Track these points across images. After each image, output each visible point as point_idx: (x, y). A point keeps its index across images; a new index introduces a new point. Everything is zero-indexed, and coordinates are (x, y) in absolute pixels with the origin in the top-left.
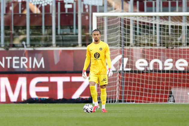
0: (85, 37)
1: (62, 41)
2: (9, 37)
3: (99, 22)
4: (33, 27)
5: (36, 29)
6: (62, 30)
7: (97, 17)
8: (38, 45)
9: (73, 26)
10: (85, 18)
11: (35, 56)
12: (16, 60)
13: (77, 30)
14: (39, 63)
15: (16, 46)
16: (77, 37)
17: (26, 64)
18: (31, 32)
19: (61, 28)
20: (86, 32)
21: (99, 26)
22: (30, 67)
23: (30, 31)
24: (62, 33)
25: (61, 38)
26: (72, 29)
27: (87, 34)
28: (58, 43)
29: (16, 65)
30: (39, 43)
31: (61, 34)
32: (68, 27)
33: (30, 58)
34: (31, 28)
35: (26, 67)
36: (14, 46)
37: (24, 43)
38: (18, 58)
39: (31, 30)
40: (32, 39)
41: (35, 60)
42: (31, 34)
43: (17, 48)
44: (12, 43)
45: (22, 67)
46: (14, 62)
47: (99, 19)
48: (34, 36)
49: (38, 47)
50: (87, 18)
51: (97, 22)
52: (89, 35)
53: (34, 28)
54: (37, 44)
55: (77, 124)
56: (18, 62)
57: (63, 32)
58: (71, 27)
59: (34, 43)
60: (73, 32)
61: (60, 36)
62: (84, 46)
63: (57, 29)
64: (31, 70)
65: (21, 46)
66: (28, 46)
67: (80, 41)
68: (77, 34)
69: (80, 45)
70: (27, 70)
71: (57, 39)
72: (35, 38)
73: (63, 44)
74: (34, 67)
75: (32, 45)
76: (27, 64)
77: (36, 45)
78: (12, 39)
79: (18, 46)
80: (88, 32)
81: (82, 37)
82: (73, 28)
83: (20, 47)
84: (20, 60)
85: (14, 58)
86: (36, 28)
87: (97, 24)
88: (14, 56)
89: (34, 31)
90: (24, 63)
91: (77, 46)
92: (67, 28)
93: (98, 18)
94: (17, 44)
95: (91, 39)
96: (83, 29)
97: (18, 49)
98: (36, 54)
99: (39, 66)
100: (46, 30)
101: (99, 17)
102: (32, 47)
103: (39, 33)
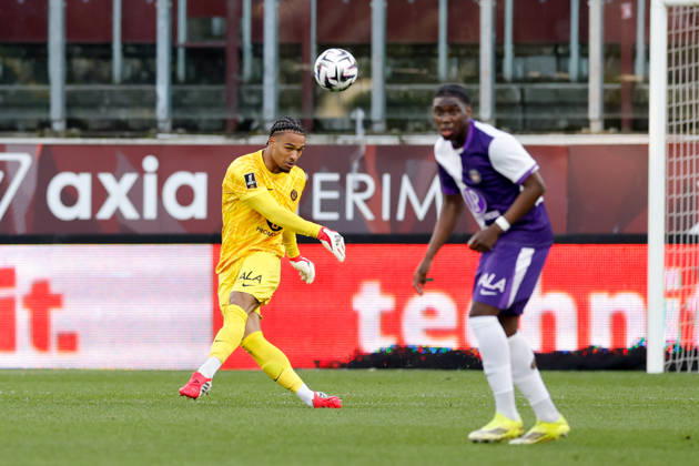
0: (617, 92)
1: (520, 108)
2: (295, 87)
3: (677, 27)
4: (398, 46)
5: (413, 56)
6: (520, 60)
7: (670, 9)
8: (418, 125)
9: (567, 43)
10: (620, 12)
11: (404, 172)
12: (326, 186)
13: (584, 62)
14: (421, 201)
15: (326, 126)
16: (585, 93)
17: (367, 201)
18: (389, 71)
19: (517, 54)
20: (620, 73)
21: (677, 46)
22: (386, 215)
23: (386, 64)
24: (520, 74)
25: (518, 97)
26: (562, 57)
27: (628, 78)
28: (503, 116)
29: (327, 205)
30: (422, 116)
31: (515, 80)
32: (549, 50)
33: (387, 179)
34: (391, 51)
35: (369, 215)
36: (317, 127)
37: (360, 115)
38: (335, 177)
39: (392, 61)
40: (392, 96)
41: (406, 187)
42: (392, 79)
43: (332, 136)
44: (308, 116)
45: (350, 215)
46: (318, 195)
47: (678, 17)
48: (404, 88)
49: (418, 131)
50: (627, 11)
51: (669, 28)
52: (634, 83)
53: (403, 50)
54: (415, 121)
55: (576, 458)
56: (334, 195)
57: (525, 70)
58: (561, 50)
59: (403, 115)
60: (566, 71)
61: (515, 87)
62: (612, 130)
63: (498, 56)
64: (386, 230)
65: (347, 126)
66: (379, 127)
67: (595, 111)
68: (584, 79)
69: (596, 126)
70: (373, 230)
71: (501, 99)
72: (406, 95)
73: (524, 121)
74: (401, 215)
75: (394, 125)
76: (374, 203)
77: (411, 126)
78: (310, 96)
79: (337, 126)
80: (633, 72)
81: (605, 92)
82: (568, 55)
83: (343, 132)
84: (341, 185)
85: (319, 178)
86: (410, 51)
87: (670, 37)
88: (318, 171)
89: (405, 66)
90: (359, 198)
91: (584, 130)
92: (540, 54)
93: (674, 13)
94: (332, 121)
95: (642, 100)
96: (611, 60)
97: (336, 138)
98: (410, 164)
99: (421, 212)
100: (455, 60)
101: (678, 9)
102: (395, 131)
103: (425, 71)
